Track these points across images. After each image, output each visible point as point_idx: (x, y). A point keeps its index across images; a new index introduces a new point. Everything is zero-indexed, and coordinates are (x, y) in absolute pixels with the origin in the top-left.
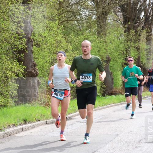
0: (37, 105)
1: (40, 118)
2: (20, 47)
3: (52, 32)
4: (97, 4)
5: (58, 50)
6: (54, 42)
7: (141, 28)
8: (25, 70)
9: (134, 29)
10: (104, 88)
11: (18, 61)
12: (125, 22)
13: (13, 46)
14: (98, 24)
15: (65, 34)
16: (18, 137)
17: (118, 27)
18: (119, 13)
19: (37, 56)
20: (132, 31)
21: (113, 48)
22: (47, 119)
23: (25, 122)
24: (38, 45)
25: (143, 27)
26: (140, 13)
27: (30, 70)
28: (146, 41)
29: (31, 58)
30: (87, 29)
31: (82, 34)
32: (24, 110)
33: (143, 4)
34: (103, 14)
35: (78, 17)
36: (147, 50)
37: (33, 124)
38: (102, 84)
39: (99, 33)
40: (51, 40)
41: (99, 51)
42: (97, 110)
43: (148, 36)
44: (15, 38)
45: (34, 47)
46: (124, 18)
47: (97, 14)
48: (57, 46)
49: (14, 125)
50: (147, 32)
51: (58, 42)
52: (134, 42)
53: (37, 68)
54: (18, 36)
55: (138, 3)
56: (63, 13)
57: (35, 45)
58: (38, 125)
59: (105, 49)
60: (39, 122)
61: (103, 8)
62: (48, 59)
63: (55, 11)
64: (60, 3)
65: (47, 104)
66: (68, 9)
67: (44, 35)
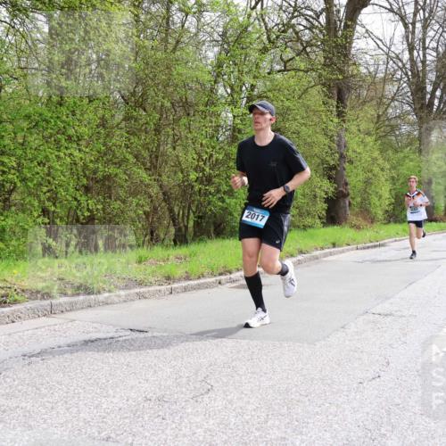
0: (347, 228)
1: (350, 243)
2: (332, 163)
3: (368, 148)
4: (420, 118)
6: (370, 159)
8: (336, 189)
11: (329, 179)
13: (323, 162)
14: (420, 141)
15: (382, 151)
16: (326, 261)
19: (350, 174)
22: (358, 243)
23: (334, 245)
24: (351, 162)
27: (341, 189)
29: (342, 176)
30: (407, 146)
31: (402, 152)
32: (333, 232)
35: (397, 133)
37: (342, 248)
39: (420, 151)
40: (366, 157)
44: (326, 153)
45: (347, 164)
47: (419, 129)
48: (373, 164)
49: (322, 248)
51: (374, 160)
53: (349, 187)
54: (330, 152)
56: (381, 127)
57: (348, 162)
58: (348, 250)
60: (349, 247)
62: (361, 177)
63: (372, 125)
64: (379, 116)
65: (358, 228)
66: (387, 123)
67: (358, 151)
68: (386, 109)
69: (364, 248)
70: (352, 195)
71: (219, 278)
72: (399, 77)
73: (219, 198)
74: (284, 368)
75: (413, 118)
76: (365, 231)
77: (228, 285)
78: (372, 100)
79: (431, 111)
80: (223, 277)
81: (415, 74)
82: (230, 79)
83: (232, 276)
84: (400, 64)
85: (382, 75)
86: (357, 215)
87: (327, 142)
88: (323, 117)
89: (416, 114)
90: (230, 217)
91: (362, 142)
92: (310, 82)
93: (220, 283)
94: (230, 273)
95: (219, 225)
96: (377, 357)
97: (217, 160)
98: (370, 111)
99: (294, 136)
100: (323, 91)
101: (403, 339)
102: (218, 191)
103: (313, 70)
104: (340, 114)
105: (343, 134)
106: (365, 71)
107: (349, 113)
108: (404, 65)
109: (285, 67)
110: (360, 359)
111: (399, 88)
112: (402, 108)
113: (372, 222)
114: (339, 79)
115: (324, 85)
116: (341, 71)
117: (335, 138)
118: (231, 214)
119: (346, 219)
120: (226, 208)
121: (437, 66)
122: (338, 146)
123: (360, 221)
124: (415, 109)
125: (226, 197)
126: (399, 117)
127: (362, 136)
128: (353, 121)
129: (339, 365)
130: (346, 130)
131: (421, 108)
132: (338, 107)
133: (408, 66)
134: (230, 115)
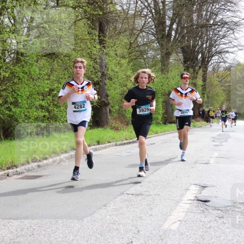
0: (108, 130)
1: (111, 141)
2: (96, 79)
3: (123, 68)
4: (162, 45)
5: (128, 84)
6: (125, 76)
7: (198, 68)
8: (99, 100)
9: (192, 68)
10: (165, 117)
12: (185, 62)
14: (162, 63)
17: (179, 66)
18: (180, 54)
19: (110, 88)
20: (191, 70)
21: (174, 83)
22: (117, 141)
23: (98, 143)
24: (110, 79)
25: (200, 66)
26: (198, 55)
27: (104, 99)
28: (202, 78)
29: (104, 90)
32: (98, 132)
33: (200, 47)
34: (167, 54)
35: (145, 56)
36: (202, 86)
37: (105, 145)
38: (163, 114)
39: (162, 70)
40: (122, 75)
41: (162, 86)
42: (159, 135)
43: (205, 74)
44: (91, 72)
45: (107, 80)
46: (184, 58)
47: (161, 54)
48: (127, 80)
50: (204, 71)
51: (128, 77)
52: (192, 79)
53: (109, 98)
54: (94, 71)
55: (196, 47)
56: (133, 52)
57: (108, 79)
58: (109, 146)
59: (168, 84)
60: (110, 144)
61: (167, 49)
62: (118, 91)
63: (126, 51)
64: (131, 44)
65: (117, 129)
66: (137, 49)
67: (116, 70)
68: (136, 38)
69: (121, 145)
70: (111, 104)
71: (6, 171)
72: (145, 13)
73: (7, 108)
74: (59, 240)
75: (156, 45)
76: (122, 132)
77: (15, 177)
78: (125, 31)
79: (169, 40)
80: (10, 171)
81: (158, 12)
82: (13, 12)
83: (18, 169)
84: (146, 4)
85: (133, 12)
86: (115, 119)
87: (92, 63)
88: (88, 44)
89: (158, 42)
90: (15, 123)
91: (119, 64)
92: (78, 16)
93: (8, 175)
94: (17, 167)
95: (7, 130)
96: (130, 227)
97: (4, 77)
98: (124, 40)
99: (66, 58)
100: (88, 24)
101: (149, 212)
102: (6, 102)
103: (80, 7)
104: (101, 42)
105: (104, 57)
106: (120, 9)
107: (109, 41)
108: (149, 4)
109: (57, 4)
110: (117, 229)
111: (145, 22)
112: (148, 37)
113: (127, 125)
114: (99, 15)
115: (88, 19)
116: (101, 9)
117: (98, 60)
118: (16, 120)
119: (107, 123)
120: (13, 116)
121: (173, 6)
122: (101, 66)
123: (118, 124)
124: (157, 39)
125: (12, 107)
126: (146, 44)
127: (118, 59)
128: (112, 47)
129: (101, 235)
130: (106, 54)
131: (162, 38)
132: (99, 36)
133: (152, 6)
134: (14, 41)
